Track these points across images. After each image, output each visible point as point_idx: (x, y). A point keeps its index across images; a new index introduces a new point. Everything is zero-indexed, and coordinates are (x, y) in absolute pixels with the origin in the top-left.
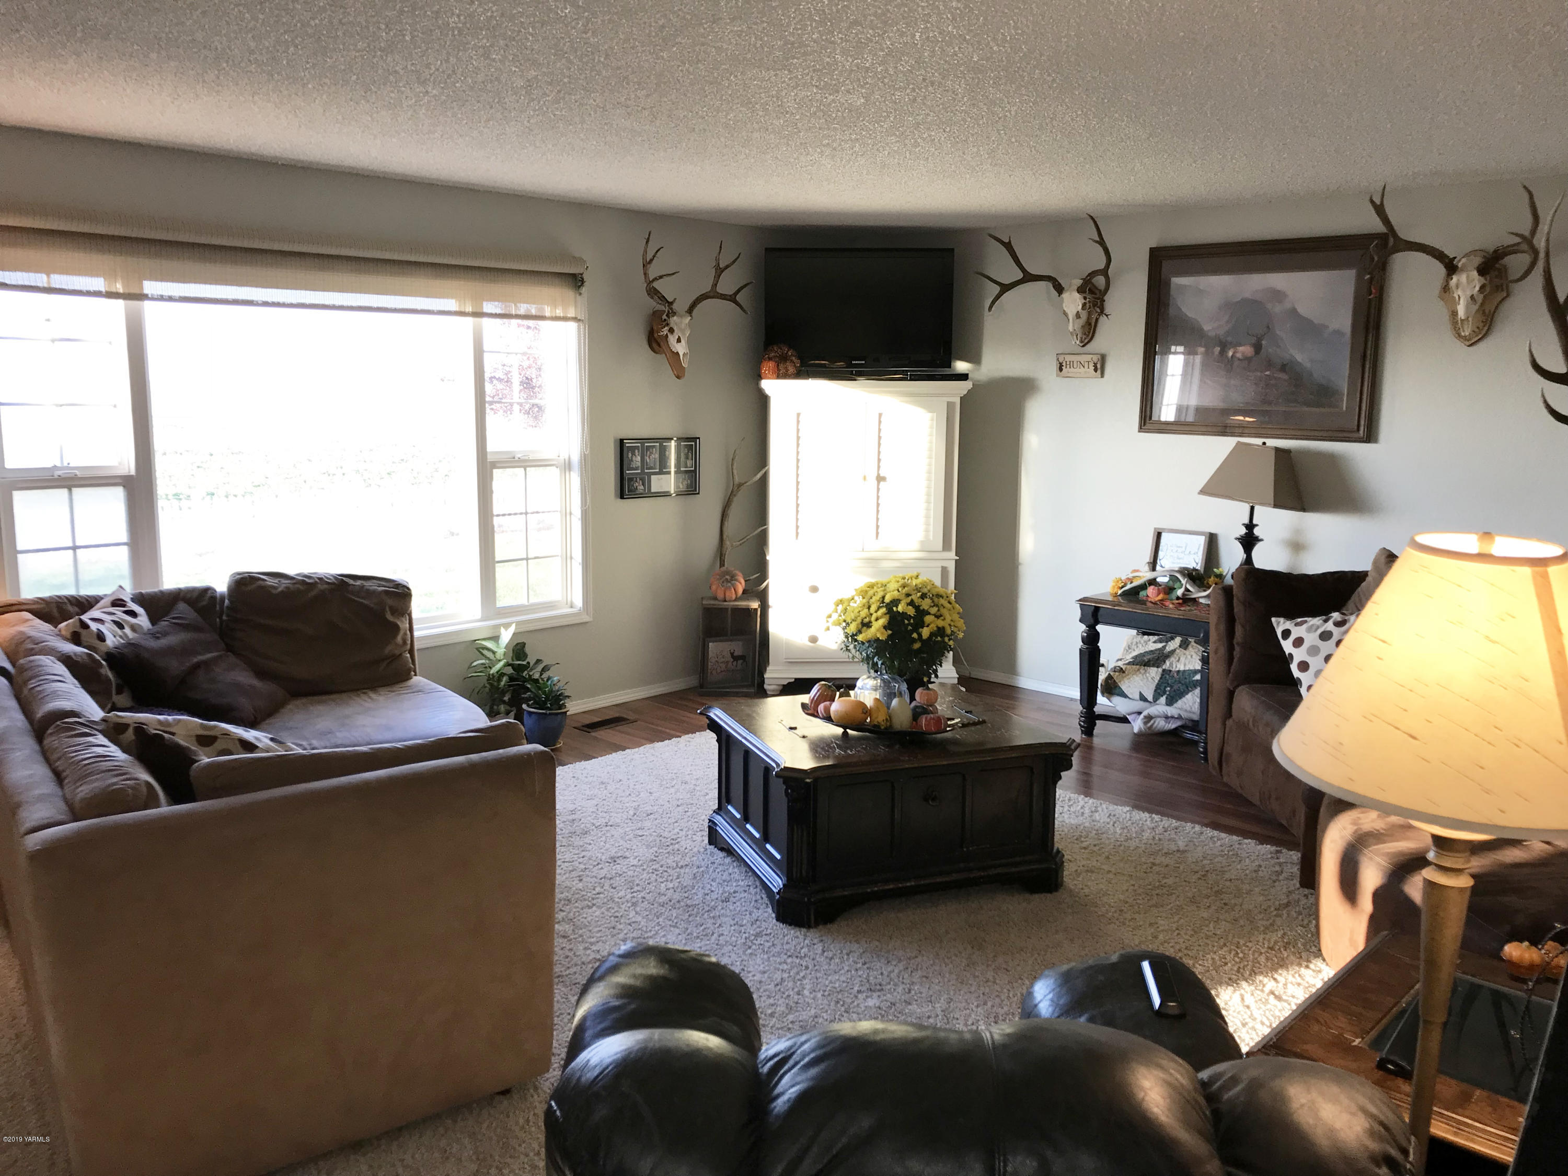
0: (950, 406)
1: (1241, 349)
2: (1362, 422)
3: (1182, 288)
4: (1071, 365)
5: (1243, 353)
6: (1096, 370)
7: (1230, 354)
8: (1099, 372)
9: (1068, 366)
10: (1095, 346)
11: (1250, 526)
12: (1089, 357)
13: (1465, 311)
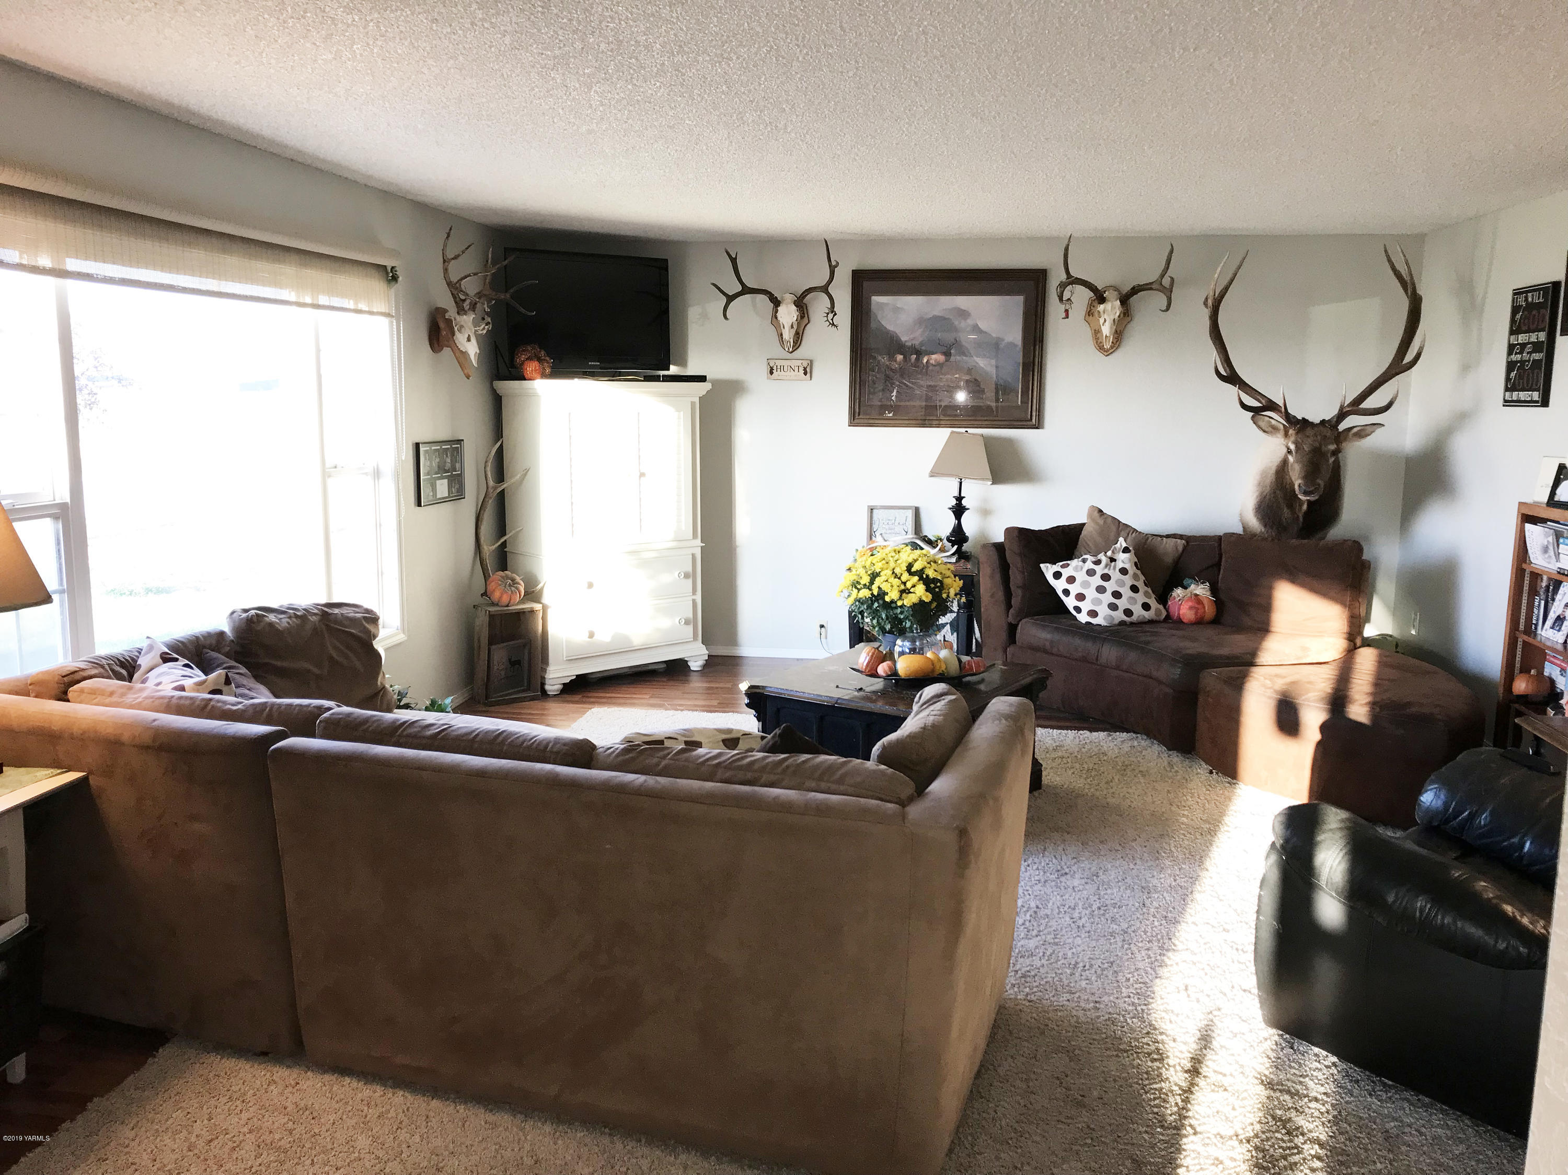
0: (693, 404)
1: (933, 356)
2: (1034, 414)
3: (881, 306)
4: (782, 368)
5: (936, 360)
6: (805, 374)
7: (925, 360)
8: (808, 375)
9: (779, 370)
10: (801, 352)
11: (959, 499)
12: (799, 363)
13: (1106, 330)
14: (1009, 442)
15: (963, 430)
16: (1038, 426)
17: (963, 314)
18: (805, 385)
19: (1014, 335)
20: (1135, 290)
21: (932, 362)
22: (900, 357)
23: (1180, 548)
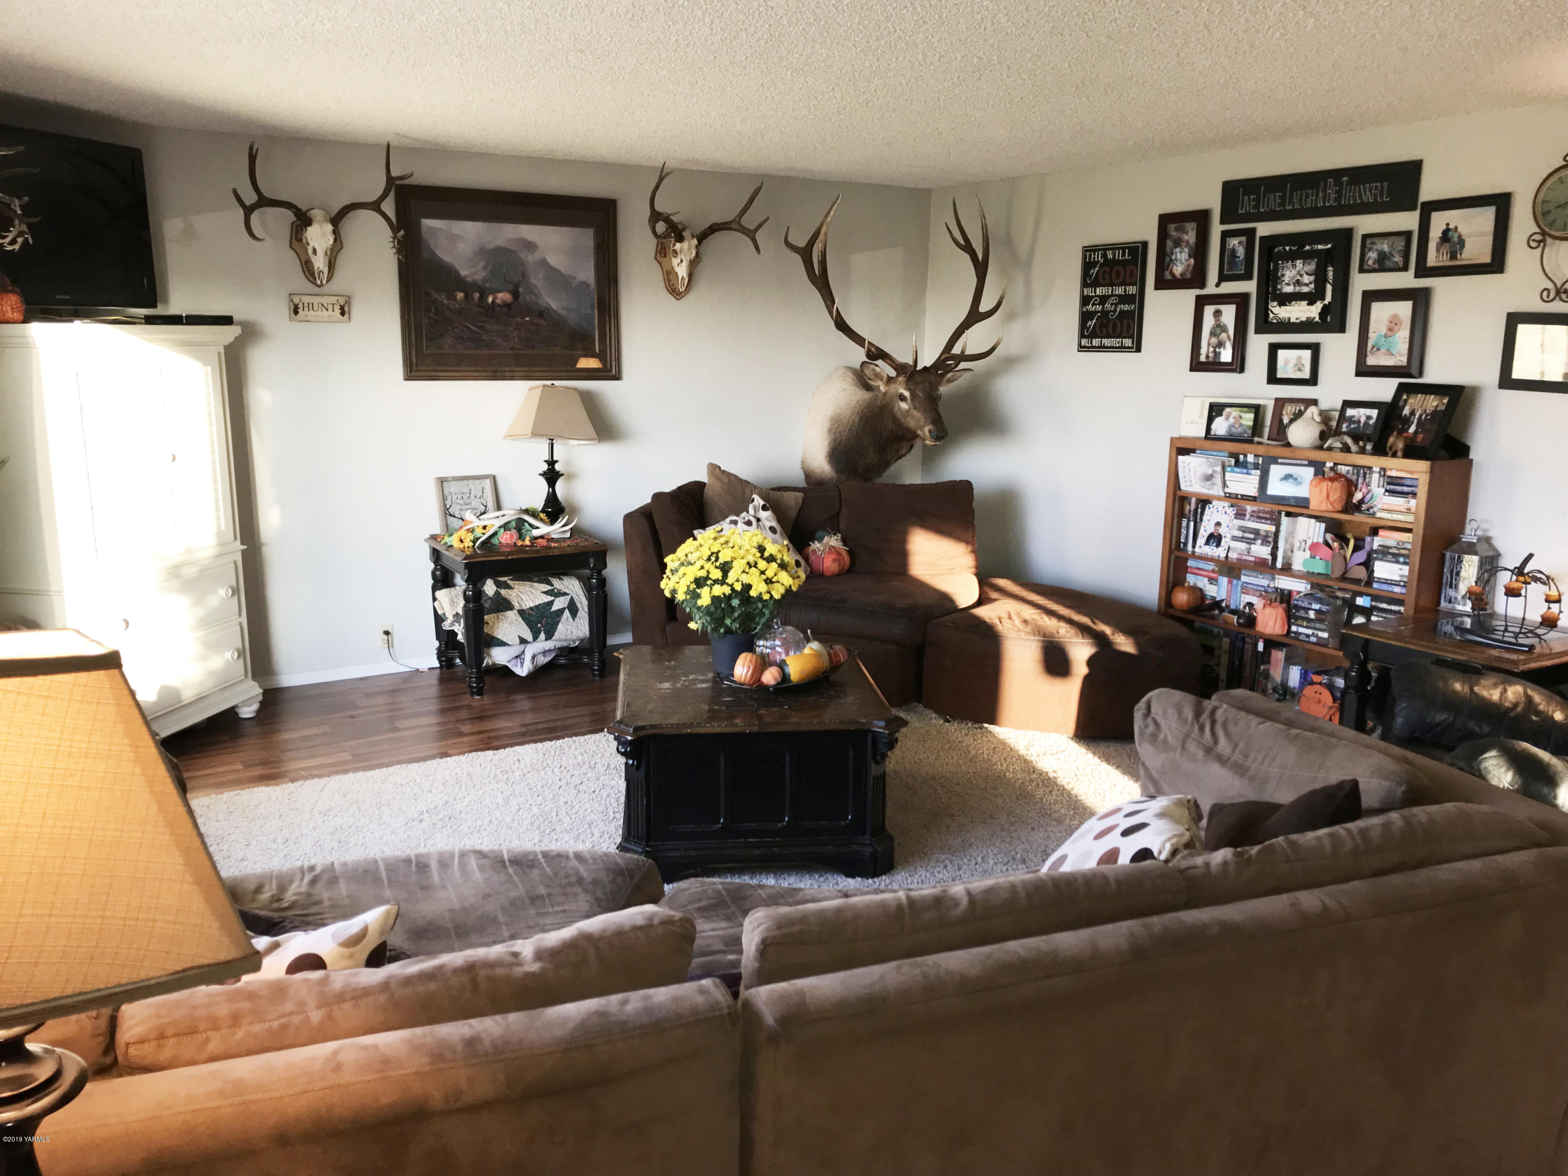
0: (219, 354)
1: (500, 295)
2: (614, 363)
3: (430, 228)
4: (311, 307)
5: (502, 299)
6: (343, 313)
7: (490, 300)
8: (346, 316)
9: (306, 309)
10: (336, 285)
11: (552, 463)
12: (333, 300)
13: (682, 271)
14: (590, 395)
15: (547, 383)
16: (618, 376)
17: (530, 246)
18: (343, 327)
19: (587, 273)
20: (714, 229)
21: (498, 301)
22: (460, 295)
23: (800, 501)
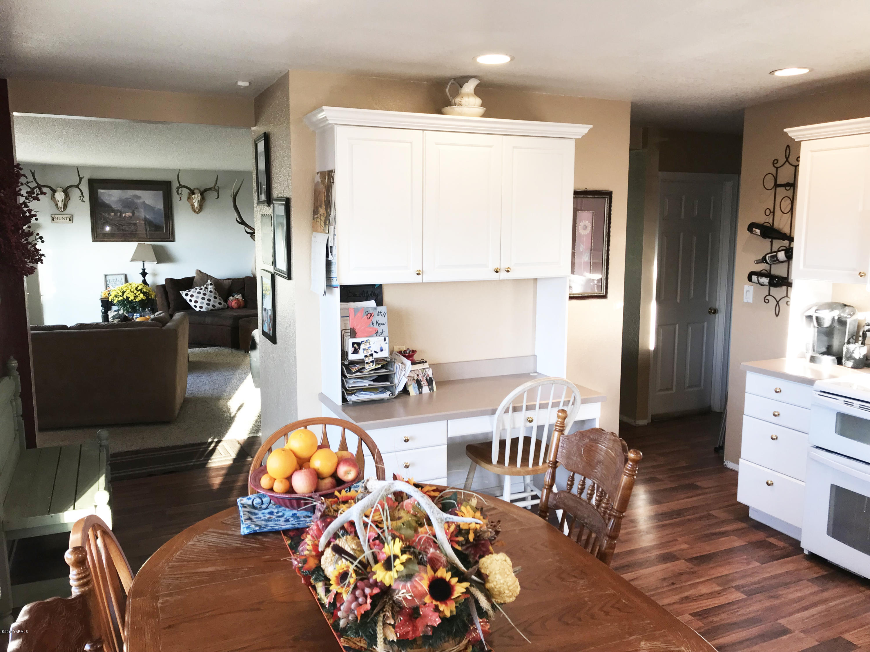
1: (127, 214)
2: (171, 236)
3: (103, 193)
7: (124, 215)
8: (71, 221)
9: (57, 219)
11: (144, 269)
12: (67, 216)
13: (196, 204)
14: (162, 247)
15: (143, 243)
16: (173, 240)
17: (139, 197)
18: (70, 225)
19: (160, 206)
20: (206, 190)
21: (127, 216)
22: (113, 214)
23: (230, 283)
